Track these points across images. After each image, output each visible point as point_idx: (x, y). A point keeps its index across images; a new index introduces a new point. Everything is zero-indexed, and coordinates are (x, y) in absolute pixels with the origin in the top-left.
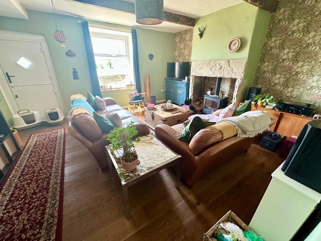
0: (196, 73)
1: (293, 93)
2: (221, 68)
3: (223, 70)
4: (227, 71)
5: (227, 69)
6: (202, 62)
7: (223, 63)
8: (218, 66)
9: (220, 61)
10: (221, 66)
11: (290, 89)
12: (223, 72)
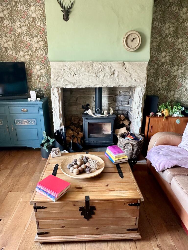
0: (67, 83)
1: (175, 96)
2: (113, 74)
3: (118, 76)
4: (123, 78)
5: (123, 74)
6: (77, 62)
7: (115, 65)
8: (108, 70)
9: (109, 63)
10: (113, 70)
11: (172, 93)
12: (117, 80)
